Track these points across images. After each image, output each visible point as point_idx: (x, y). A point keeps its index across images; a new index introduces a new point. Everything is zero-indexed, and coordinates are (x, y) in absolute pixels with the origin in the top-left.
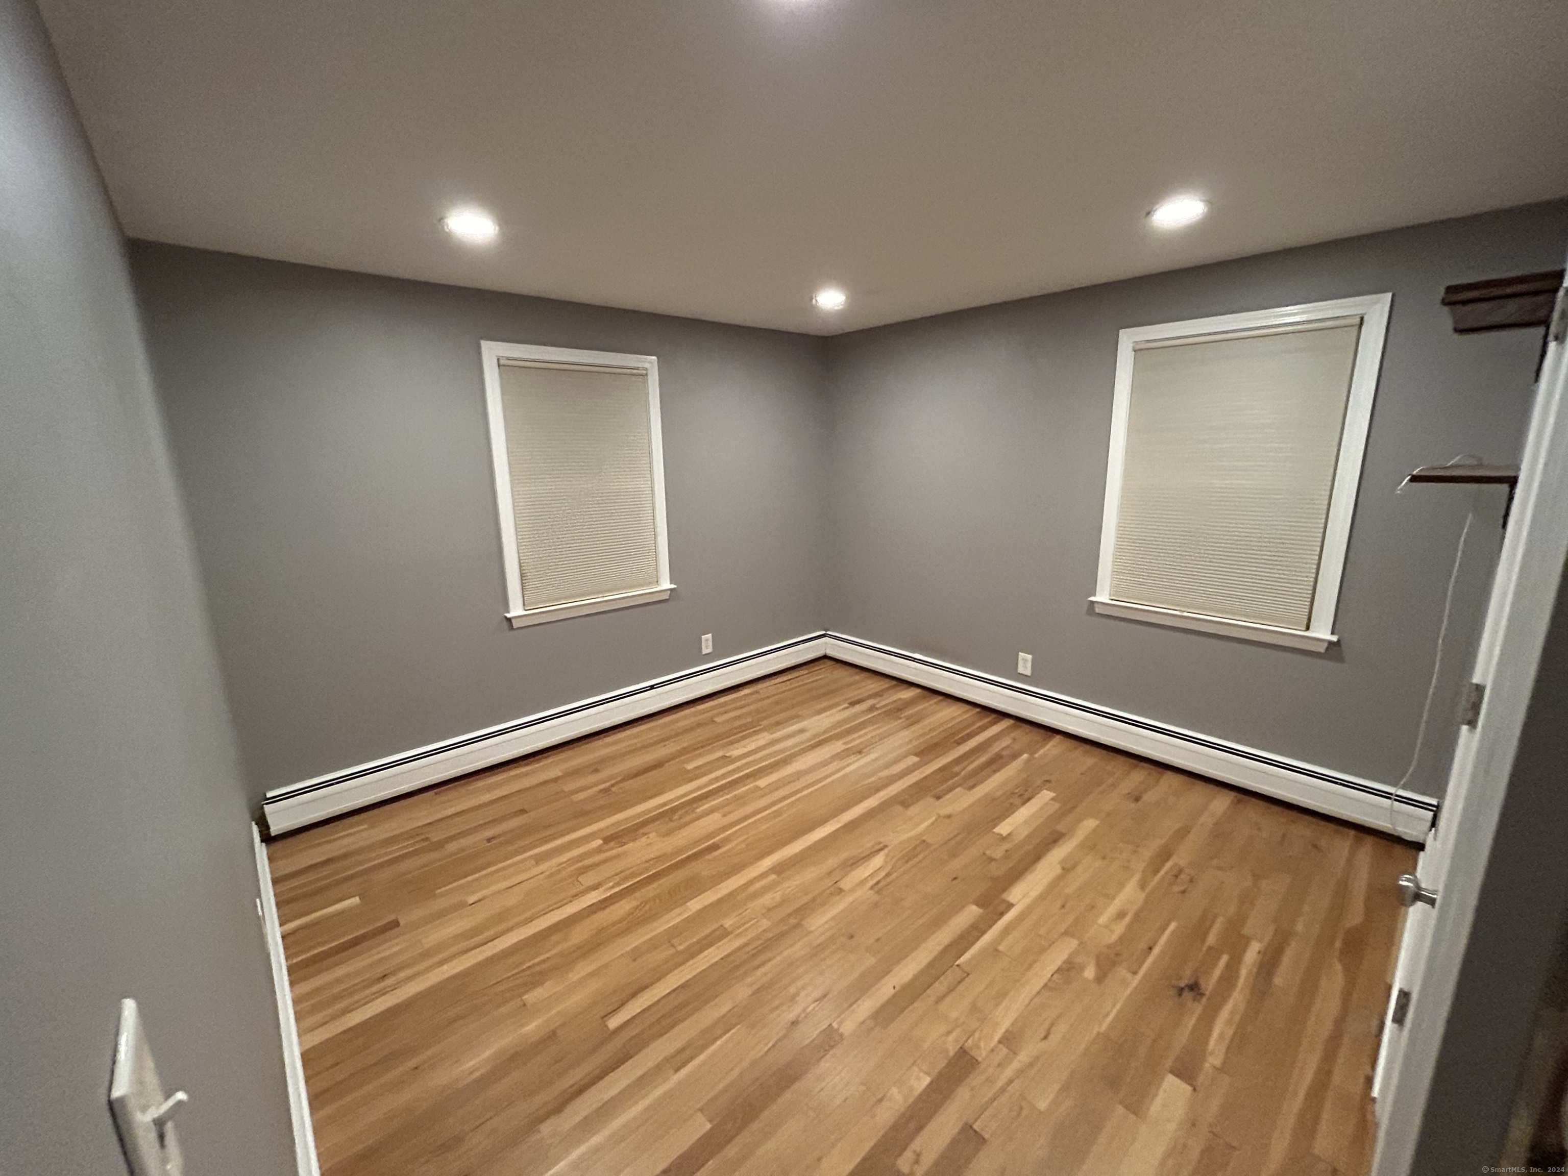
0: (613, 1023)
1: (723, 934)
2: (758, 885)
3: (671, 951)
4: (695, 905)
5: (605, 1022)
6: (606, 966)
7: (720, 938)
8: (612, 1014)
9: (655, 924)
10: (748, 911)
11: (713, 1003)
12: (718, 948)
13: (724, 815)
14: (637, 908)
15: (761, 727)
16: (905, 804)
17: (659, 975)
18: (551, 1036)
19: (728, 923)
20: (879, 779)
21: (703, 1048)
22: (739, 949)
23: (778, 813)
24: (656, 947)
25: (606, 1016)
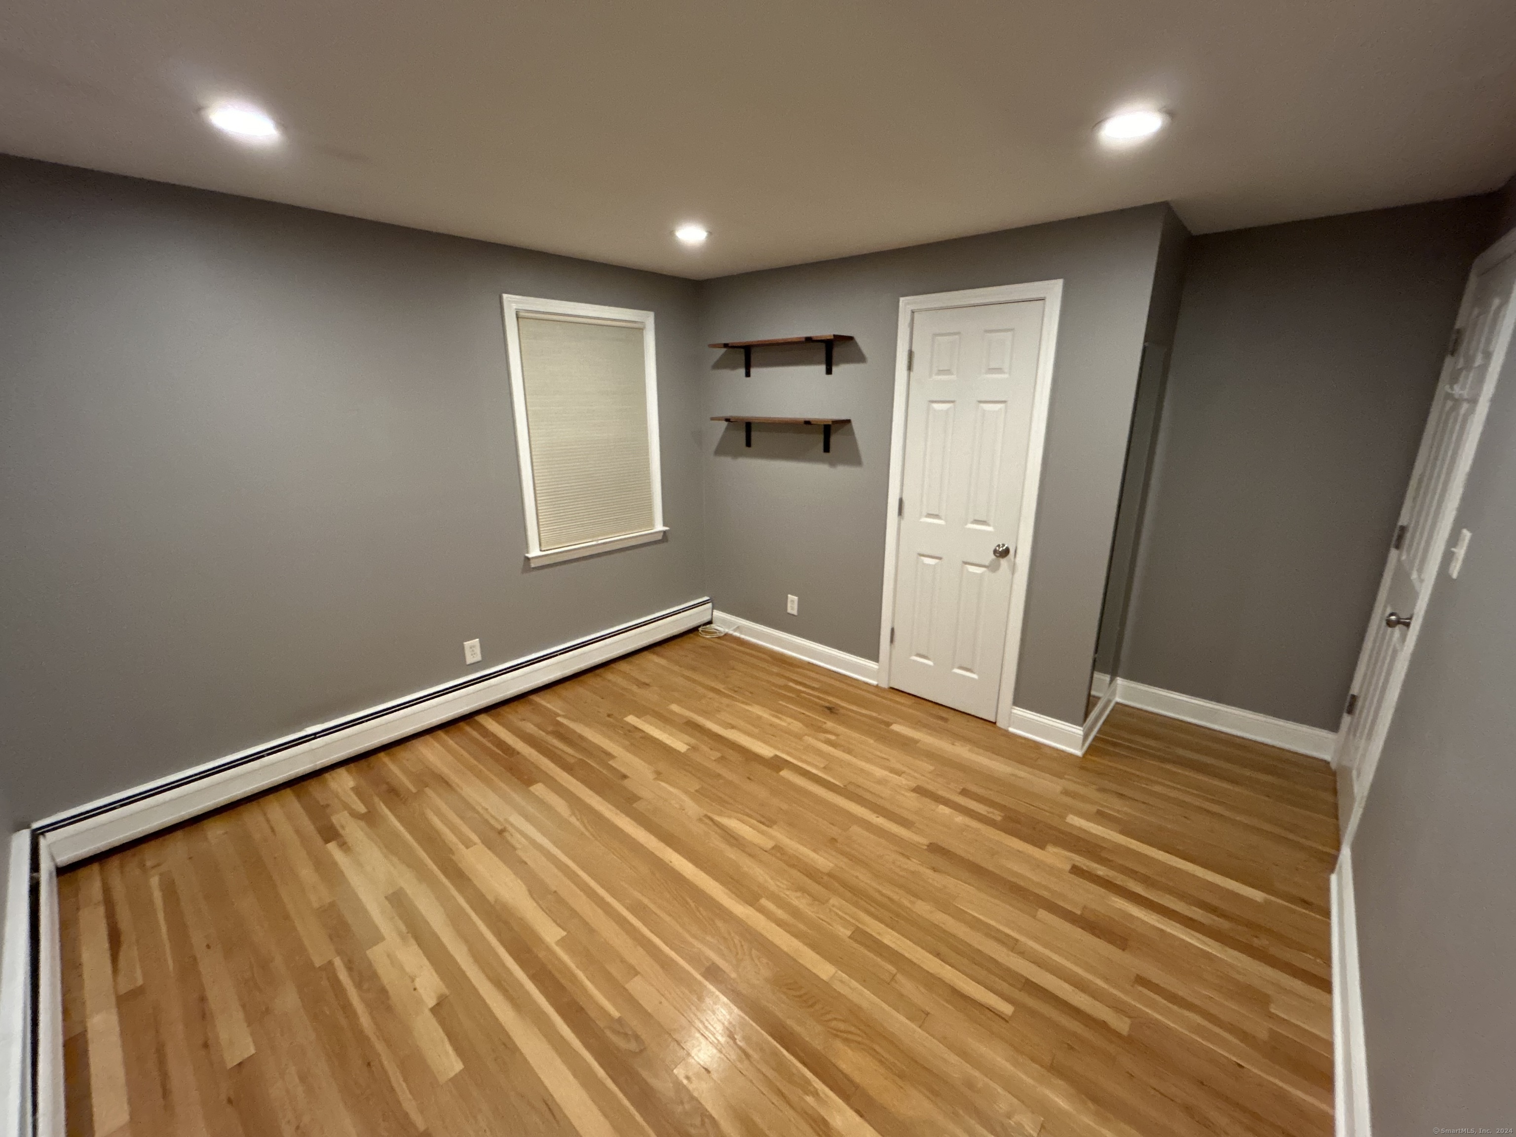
0: (1007, 1009)
1: (861, 936)
2: (780, 913)
3: (899, 977)
4: (825, 970)
5: (1011, 1017)
6: (943, 1040)
7: (865, 933)
8: (995, 1011)
9: (865, 1005)
10: (822, 917)
11: (943, 926)
12: (879, 934)
13: (634, 972)
14: (846, 1041)
15: (338, 962)
16: (633, 798)
17: (931, 982)
18: (1056, 1070)
19: (844, 932)
20: (573, 814)
21: (988, 926)
22: (876, 918)
23: (638, 909)
24: (901, 996)
25: (1003, 1019)
